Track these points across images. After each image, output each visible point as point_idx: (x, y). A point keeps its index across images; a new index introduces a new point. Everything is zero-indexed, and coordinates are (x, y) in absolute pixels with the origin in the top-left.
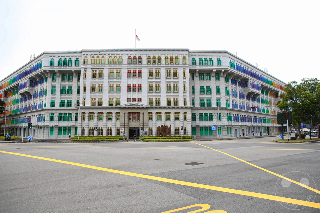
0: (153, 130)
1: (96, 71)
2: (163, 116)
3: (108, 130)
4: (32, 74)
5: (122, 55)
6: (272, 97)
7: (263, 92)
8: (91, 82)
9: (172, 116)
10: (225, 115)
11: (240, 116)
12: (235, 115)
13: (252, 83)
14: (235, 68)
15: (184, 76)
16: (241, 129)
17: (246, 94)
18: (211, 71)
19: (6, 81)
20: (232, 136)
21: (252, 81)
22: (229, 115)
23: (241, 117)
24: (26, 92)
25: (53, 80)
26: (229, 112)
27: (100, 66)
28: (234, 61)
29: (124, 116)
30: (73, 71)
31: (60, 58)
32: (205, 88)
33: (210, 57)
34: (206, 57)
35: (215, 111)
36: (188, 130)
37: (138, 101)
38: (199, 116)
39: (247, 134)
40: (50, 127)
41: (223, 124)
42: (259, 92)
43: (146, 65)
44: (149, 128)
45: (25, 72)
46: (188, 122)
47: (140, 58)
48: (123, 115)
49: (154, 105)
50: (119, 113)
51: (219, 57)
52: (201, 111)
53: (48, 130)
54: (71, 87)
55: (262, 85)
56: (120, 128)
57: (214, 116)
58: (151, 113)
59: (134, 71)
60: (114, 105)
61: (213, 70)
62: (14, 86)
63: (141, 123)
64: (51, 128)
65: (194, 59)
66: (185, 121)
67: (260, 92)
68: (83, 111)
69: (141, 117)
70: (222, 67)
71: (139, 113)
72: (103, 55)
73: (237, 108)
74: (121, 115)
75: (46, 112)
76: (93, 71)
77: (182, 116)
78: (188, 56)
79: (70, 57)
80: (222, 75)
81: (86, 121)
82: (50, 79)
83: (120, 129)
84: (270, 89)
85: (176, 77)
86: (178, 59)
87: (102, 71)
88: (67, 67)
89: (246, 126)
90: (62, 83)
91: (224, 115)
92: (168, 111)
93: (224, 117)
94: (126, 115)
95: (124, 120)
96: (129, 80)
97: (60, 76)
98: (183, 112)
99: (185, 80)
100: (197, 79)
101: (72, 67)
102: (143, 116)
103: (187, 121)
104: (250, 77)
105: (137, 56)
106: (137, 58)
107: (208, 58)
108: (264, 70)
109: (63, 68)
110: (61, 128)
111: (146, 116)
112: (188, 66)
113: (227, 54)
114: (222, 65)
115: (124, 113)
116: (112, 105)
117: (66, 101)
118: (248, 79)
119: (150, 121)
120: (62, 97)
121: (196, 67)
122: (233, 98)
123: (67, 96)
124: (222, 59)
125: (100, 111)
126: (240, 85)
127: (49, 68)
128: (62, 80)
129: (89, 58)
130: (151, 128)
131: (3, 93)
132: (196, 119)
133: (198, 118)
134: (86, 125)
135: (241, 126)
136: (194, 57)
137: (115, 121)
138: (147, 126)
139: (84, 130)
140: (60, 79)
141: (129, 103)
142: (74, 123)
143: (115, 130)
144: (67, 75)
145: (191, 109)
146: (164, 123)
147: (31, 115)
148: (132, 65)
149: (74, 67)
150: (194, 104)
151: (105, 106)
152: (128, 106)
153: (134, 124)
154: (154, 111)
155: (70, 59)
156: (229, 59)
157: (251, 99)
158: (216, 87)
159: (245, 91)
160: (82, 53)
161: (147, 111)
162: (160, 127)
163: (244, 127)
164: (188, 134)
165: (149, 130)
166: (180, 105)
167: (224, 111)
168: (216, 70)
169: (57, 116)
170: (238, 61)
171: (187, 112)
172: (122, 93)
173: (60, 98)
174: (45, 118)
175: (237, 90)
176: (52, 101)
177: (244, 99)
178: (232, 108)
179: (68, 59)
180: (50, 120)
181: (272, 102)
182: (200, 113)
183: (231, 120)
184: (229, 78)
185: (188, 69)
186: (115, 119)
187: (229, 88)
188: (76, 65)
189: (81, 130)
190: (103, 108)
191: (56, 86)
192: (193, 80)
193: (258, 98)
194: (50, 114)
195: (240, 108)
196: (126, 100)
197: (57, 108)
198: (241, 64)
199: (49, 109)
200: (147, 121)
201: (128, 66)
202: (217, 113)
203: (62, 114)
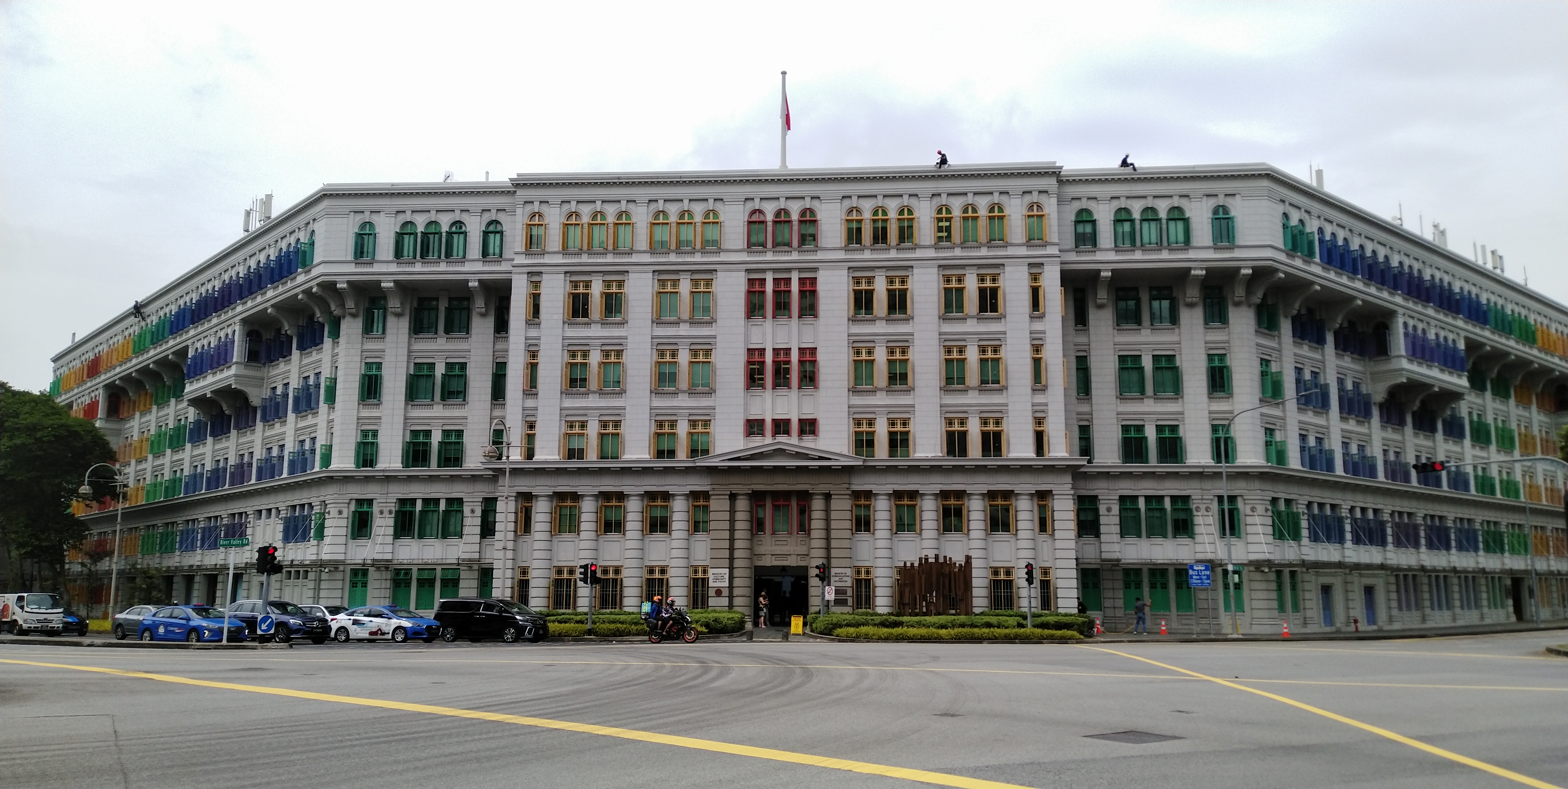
0: (879, 582)
1: (588, 285)
2: (929, 510)
3: (650, 583)
4: (259, 299)
5: (719, 206)
6: (1534, 408)
7: (1477, 383)
8: (567, 342)
9: (976, 510)
10: (1260, 509)
11: (1345, 513)
12: (1321, 506)
13: (1415, 336)
14: (1311, 254)
15: (1035, 303)
16: (1358, 582)
17: (1378, 392)
18: (1181, 276)
19: (120, 337)
20: (1305, 624)
21: (1411, 322)
22: (1282, 506)
23: (1354, 520)
24: (226, 392)
25: (368, 329)
26: (1283, 492)
27: (610, 259)
28: (1306, 217)
29: (732, 511)
30: (470, 284)
31: (408, 217)
32: (1147, 363)
33: (1176, 202)
34: (1150, 202)
35: (1207, 485)
36: (1060, 583)
37: (802, 432)
38: (1116, 509)
39: (1395, 612)
40: (349, 568)
41: (1253, 558)
42: (1454, 380)
43: (842, 255)
44: (859, 572)
45: (222, 290)
46: (1058, 544)
47: (809, 219)
48: (726, 504)
49: (881, 450)
50: (706, 495)
51: (1221, 200)
52: (1127, 488)
53: (339, 584)
54: (463, 366)
55: (1473, 345)
56: (711, 571)
57: (1198, 509)
58: (869, 495)
59: (782, 283)
60: (682, 454)
61: (1189, 269)
62: (163, 362)
63: (816, 543)
64: (355, 572)
65: (1084, 218)
66: (1043, 537)
67: (1464, 382)
68: (524, 485)
69: (814, 515)
70: (1237, 254)
71: (805, 497)
72: (623, 206)
73: (1330, 467)
74: (714, 504)
75: (329, 493)
76: (575, 285)
77: (1024, 511)
78: (1054, 201)
79: (457, 216)
80: (1240, 292)
81: (537, 536)
82: (351, 328)
83: (711, 577)
84: (1523, 363)
85: (994, 309)
86: (1001, 218)
87: (620, 284)
88: (443, 267)
89: (1382, 567)
90: (417, 346)
91: (1253, 509)
92: (955, 483)
93: (1257, 520)
94: (742, 504)
95: (732, 530)
96: (755, 328)
97: (408, 312)
98: (1032, 489)
99: (1038, 326)
100: (1100, 320)
101: (468, 267)
102: (827, 510)
103: (1053, 535)
104: (1399, 300)
105: (795, 210)
106: (795, 217)
107: (1163, 208)
108: (1480, 262)
109: (421, 271)
110: (408, 572)
111: (842, 508)
112: (1053, 250)
113: (1265, 183)
114: (1239, 241)
115: (733, 497)
116: (672, 453)
117: (436, 438)
118: (1390, 314)
119: (863, 536)
120: (416, 413)
121: (1099, 256)
122: (1303, 418)
123: (438, 410)
124: (1238, 209)
125: (609, 485)
126: (1344, 345)
127: (351, 268)
128: (417, 329)
129: (554, 218)
130: (868, 572)
131: (101, 396)
132: (1103, 529)
133: (1110, 522)
134: (537, 554)
135: (1357, 567)
136: (1084, 204)
137: (684, 535)
138: (847, 562)
139: (527, 581)
140: (407, 325)
141: (758, 443)
142: (476, 548)
143: (684, 582)
144: (443, 306)
145: (1076, 473)
147: (249, 506)
148: (769, 256)
149: (479, 267)
150: (1086, 450)
151: (634, 457)
152: (752, 457)
153: (778, 550)
154: (884, 485)
155: (454, 224)
156: (1281, 208)
157: (1409, 419)
158: (1210, 357)
159: (1375, 377)
160: (520, 192)
161: (847, 486)
162: (912, 564)
163: (1374, 576)
164: (1061, 603)
165: (858, 582)
166: (1012, 455)
167: (1257, 484)
168: (1207, 269)
169: (390, 512)
170: (1331, 218)
171: (1054, 492)
172: (719, 393)
173: (406, 418)
174: (327, 523)
175: (1325, 373)
176: (365, 434)
177: (1369, 423)
178: (1300, 468)
179: (445, 222)
180: (349, 535)
181: (1533, 438)
182: (1120, 496)
183: (1296, 536)
184: (1281, 312)
185: (1057, 269)
186: (683, 525)
187: (1281, 361)
188: (485, 253)
189: (513, 583)
190: (626, 471)
191: (387, 358)
192: (1080, 327)
193: (1449, 412)
194: (354, 502)
195: (1345, 471)
196: (741, 428)
197: (386, 474)
198: (1349, 233)
199: (346, 479)
200: (848, 534)
201: (748, 259)
202: (1216, 499)
203: (413, 501)
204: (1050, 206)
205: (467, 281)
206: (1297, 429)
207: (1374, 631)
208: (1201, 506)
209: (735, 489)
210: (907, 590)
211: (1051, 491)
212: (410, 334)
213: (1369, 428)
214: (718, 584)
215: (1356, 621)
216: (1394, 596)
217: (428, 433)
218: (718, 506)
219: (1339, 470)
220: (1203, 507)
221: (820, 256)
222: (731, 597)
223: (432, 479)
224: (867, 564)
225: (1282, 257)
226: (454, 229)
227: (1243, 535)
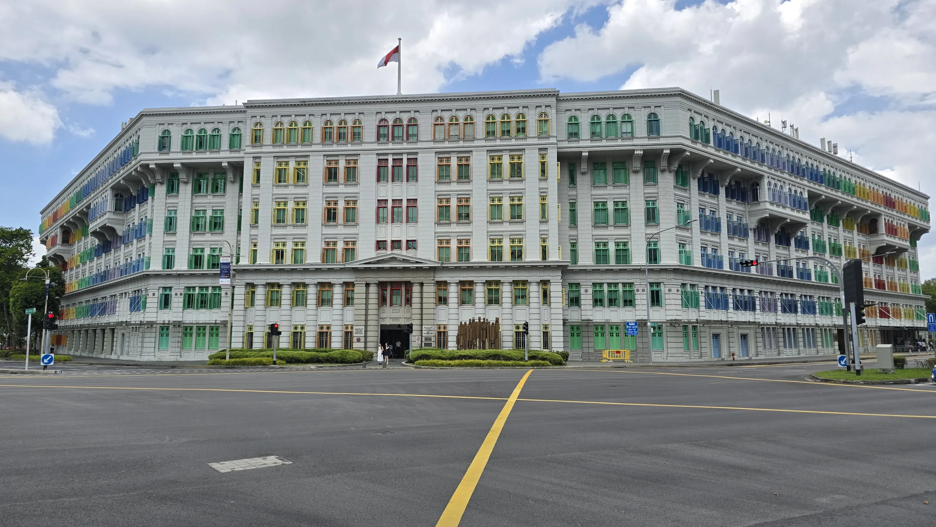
0: (450, 333)
2: (480, 292)
3: (321, 334)
4: (117, 175)
5: (362, 117)
6: (855, 232)
7: (817, 216)
8: (275, 196)
9: (506, 292)
10: (674, 290)
11: (729, 292)
12: (714, 288)
13: (775, 190)
14: (708, 141)
15: (543, 171)
16: (737, 332)
17: (752, 223)
18: (628, 155)
20: (701, 357)
21: (773, 182)
22: (688, 289)
23: (735, 297)
24: (104, 227)
25: (169, 191)
26: (689, 280)
28: (705, 119)
29: (367, 293)
30: (223, 164)
31: (189, 127)
32: (610, 207)
33: (627, 111)
34: (611, 112)
35: (644, 276)
36: (553, 334)
37: (408, 248)
38: (590, 291)
39: (760, 349)
40: (158, 326)
41: (669, 318)
42: (800, 215)
43: (432, 144)
44: (439, 328)
46: (553, 311)
47: (413, 124)
48: (363, 289)
50: (353, 284)
51: (653, 110)
52: (598, 278)
53: (154, 335)
54: (222, 211)
55: (813, 196)
56: (355, 328)
57: (638, 290)
58: (445, 283)
59: (397, 162)
60: (339, 261)
61: (634, 150)
63: (415, 311)
64: (162, 328)
65: (573, 122)
66: (546, 306)
67: (807, 216)
68: (250, 279)
69: (414, 295)
70: (662, 141)
72: (307, 118)
73: (720, 265)
74: (356, 289)
75: (149, 284)
77: (534, 292)
78: (554, 111)
79: (215, 126)
80: (664, 164)
81: (257, 308)
82: (161, 190)
83: (354, 331)
84: (846, 206)
85: (519, 175)
86: (524, 122)
87: (305, 163)
88: (209, 155)
89: (754, 323)
90: (196, 200)
91: (670, 290)
92: (495, 276)
93: (672, 296)
94: (373, 289)
95: (366, 304)
96: (382, 188)
97: (191, 181)
98: (539, 279)
99: (544, 185)
100: (583, 181)
101: (222, 155)
102: (421, 293)
103: (550, 305)
104: (765, 168)
105: (405, 118)
106: (405, 123)
107: (619, 115)
109: (196, 157)
110: (191, 328)
111: (430, 290)
112: (553, 140)
113: (680, 99)
114: (663, 134)
115: (367, 285)
116: (333, 260)
117: (207, 252)
118: (761, 177)
119: (442, 307)
120: (196, 238)
121: (581, 144)
122: (704, 237)
123: (208, 237)
124: (662, 114)
125: (297, 278)
126: (731, 194)
127: (157, 156)
128: (197, 189)
129: (268, 126)
130: (445, 328)
131: (59, 232)
132: (583, 302)
133: (586, 298)
134: (257, 318)
135: (737, 323)
136: (573, 113)
137: (340, 307)
138: (432, 322)
139: (252, 333)
140: (191, 188)
141: (382, 254)
143: (339, 334)
144: (211, 177)
145: (564, 270)
146: (482, 311)
147: (116, 291)
148: (390, 146)
149: (228, 154)
150: (574, 256)
151: (311, 262)
152: (378, 262)
153: (394, 315)
154: (453, 278)
155: (214, 130)
156: (689, 114)
157: (773, 238)
158: (647, 202)
159: (751, 214)
160: (249, 111)
161: (433, 278)
162: (465, 323)
163: (747, 328)
164: (554, 345)
165: (439, 333)
166: (527, 260)
167: (672, 276)
168: (644, 150)
169: (181, 294)
170: (721, 120)
171: (551, 281)
172: (361, 225)
173: (190, 241)
174: (148, 300)
175: (719, 211)
176: (168, 250)
177: (747, 240)
178: (701, 266)
179: (209, 129)
180: (159, 307)
181: (854, 249)
182: (593, 284)
183: (697, 305)
184: (691, 176)
185: (556, 151)
186: (340, 302)
187: (690, 205)
188: (231, 146)
189: (244, 335)
190: (306, 271)
191: (179, 208)
192: (572, 185)
193: (799, 234)
194: (161, 289)
195: (730, 268)
196: (373, 245)
197: (178, 273)
198: (734, 130)
199: (157, 276)
200: (433, 306)
201: (378, 147)
202: (649, 284)
203: (194, 288)
204: (552, 114)
205: (221, 163)
206: (700, 244)
207: (746, 360)
208: (639, 288)
209: (369, 280)
210: (462, 338)
211: (549, 280)
212: (192, 194)
213: (747, 243)
214: (358, 335)
215: (733, 355)
216: (760, 340)
217: (202, 250)
218: (359, 290)
219: (726, 267)
220: (641, 289)
221: (420, 145)
222: (366, 342)
223: (204, 275)
224: (445, 323)
225: (689, 143)
226: (214, 134)
227: (663, 305)
